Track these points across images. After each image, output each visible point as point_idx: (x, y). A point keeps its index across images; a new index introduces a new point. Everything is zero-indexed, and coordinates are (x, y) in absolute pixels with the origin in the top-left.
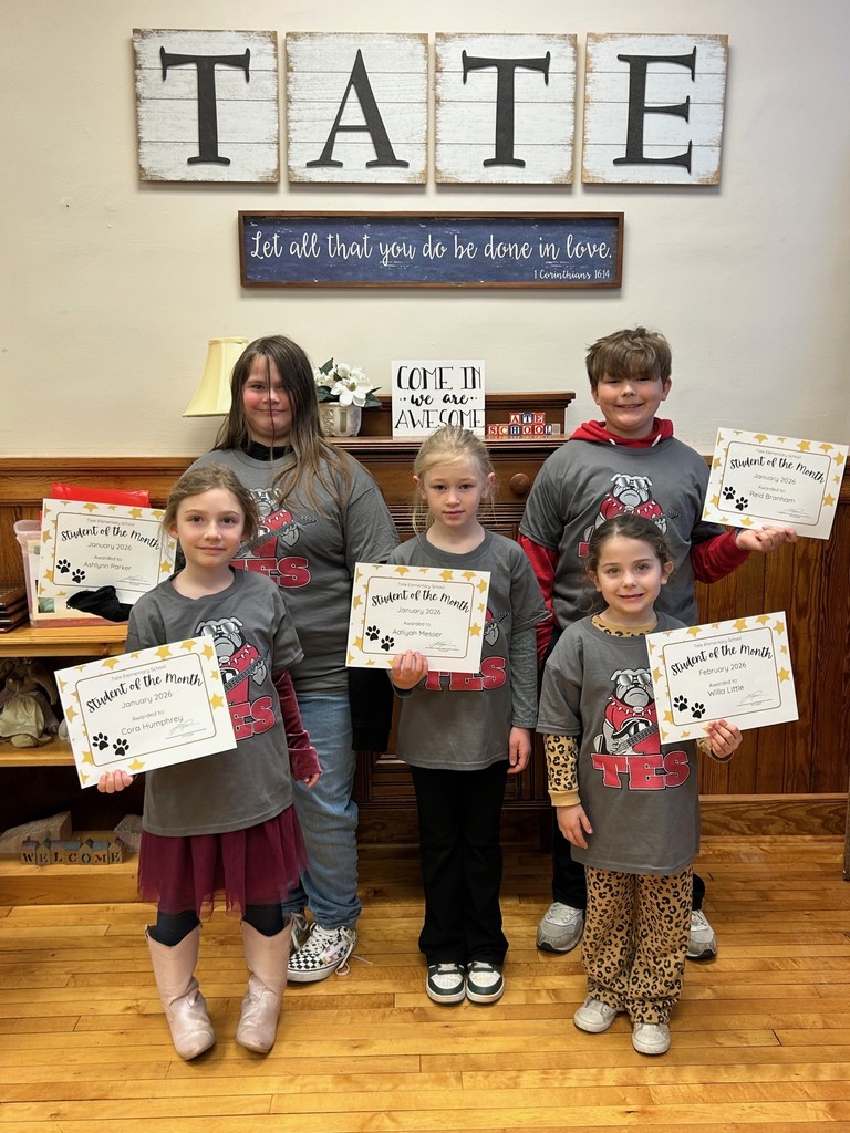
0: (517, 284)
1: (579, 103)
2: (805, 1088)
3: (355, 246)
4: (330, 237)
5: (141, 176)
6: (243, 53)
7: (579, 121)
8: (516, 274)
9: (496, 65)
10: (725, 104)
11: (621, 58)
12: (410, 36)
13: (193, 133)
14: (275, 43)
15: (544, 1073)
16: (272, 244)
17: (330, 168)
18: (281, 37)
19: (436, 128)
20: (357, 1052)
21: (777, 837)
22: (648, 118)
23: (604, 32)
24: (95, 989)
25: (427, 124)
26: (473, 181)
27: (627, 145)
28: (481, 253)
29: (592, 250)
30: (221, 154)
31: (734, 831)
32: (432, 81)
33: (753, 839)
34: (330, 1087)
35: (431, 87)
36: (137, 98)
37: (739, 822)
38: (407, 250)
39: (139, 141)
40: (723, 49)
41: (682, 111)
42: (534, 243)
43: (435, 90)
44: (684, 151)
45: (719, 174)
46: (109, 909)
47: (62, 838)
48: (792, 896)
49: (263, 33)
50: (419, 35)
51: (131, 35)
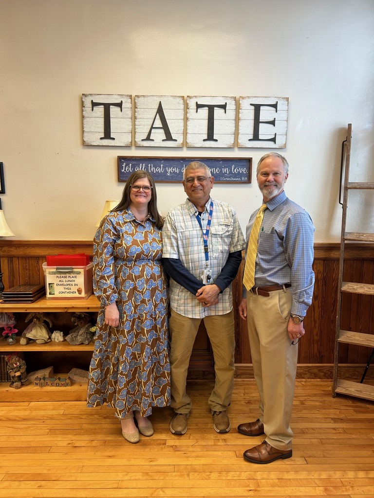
1: (237, 120)
2: (316, 481)
3: (158, 169)
4: (149, 165)
5: (83, 143)
6: (120, 102)
7: (237, 127)
9: (208, 107)
10: (287, 121)
11: (251, 105)
12: (178, 97)
13: (102, 129)
14: (131, 99)
15: (220, 474)
16: (129, 167)
17: (150, 142)
18: (133, 97)
19: (187, 128)
20: (152, 463)
21: (308, 380)
22: (261, 125)
23: (246, 96)
24: (58, 436)
25: (184, 127)
26: (199, 146)
27: (254, 134)
29: (241, 171)
30: (112, 136)
32: (185, 112)
33: (299, 380)
34: (141, 477)
36: (83, 117)
38: (176, 170)
39: (83, 132)
40: (287, 102)
41: (273, 123)
42: (221, 168)
43: (186, 115)
44: (273, 137)
45: (285, 144)
46: (65, 404)
47: (49, 377)
48: (312, 403)
49: (127, 96)
50: (181, 96)
51: (81, 96)
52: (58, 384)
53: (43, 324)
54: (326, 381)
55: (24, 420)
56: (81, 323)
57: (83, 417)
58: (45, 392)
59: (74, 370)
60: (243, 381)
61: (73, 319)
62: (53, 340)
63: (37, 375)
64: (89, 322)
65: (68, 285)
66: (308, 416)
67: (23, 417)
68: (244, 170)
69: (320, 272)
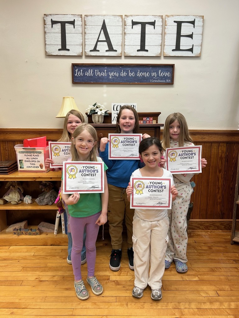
0: (146, 83)
1: (163, 34)
2: (227, 310)
3: (103, 73)
4: (96, 70)
5: (46, 54)
6: (73, 20)
7: (163, 39)
8: (145, 81)
9: (141, 24)
11: (175, 22)
12: (118, 16)
13: (60, 42)
14: (82, 18)
15: (151, 304)
16: (81, 72)
17: (96, 52)
18: (83, 16)
19: (124, 41)
21: (212, 230)
22: (182, 38)
23: (170, 15)
25: (122, 40)
26: (134, 55)
27: (176, 46)
28: (136, 75)
29: (166, 74)
30: (67, 48)
31: (200, 229)
32: (123, 28)
33: (206, 231)
35: (123, 30)
36: (45, 33)
37: (202, 226)
38: (116, 74)
39: (45, 44)
40: (202, 19)
41: (191, 36)
42: (150, 72)
43: (124, 31)
44: (191, 47)
45: (200, 53)
46: (35, 248)
47: (24, 228)
48: (218, 248)
49: (79, 15)
50: (120, 15)
51: (43, 16)
52: (30, 234)
54: (226, 232)
55: (5, 259)
56: (47, 189)
57: (48, 258)
58: (21, 239)
59: (42, 223)
61: (40, 187)
63: (15, 227)
64: (53, 189)
65: (33, 161)
66: (216, 258)
67: (4, 258)
68: (168, 74)
69: (224, 152)
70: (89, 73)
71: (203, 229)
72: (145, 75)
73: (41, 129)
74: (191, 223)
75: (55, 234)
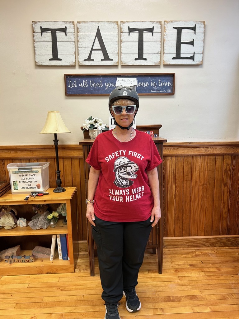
0: (145, 94)
1: (162, 41)
3: (98, 84)
4: (91, 81)
5: (36, 64)
6: (65, 28)
7: (162, 47)
8: (144, 91)
9: (138, 31)
10: (204, 41)
11: (174, 28)
12: (113, 22)
13: (51, 52)
14: (74, 25)
16: (74, 84)
17: (91, 61)
18: (76, 23)
19: (121, 49)
21: (218, 248)
22: (182, 45)
23: (169, 20)
24: (23, 310)
25: (118, 48)
26: (132, 64)
27: (176, 53)
29: (166, 84)
30: (59, 57)
31: (206, 246)
32: (120, 35)
33: (212, 248)
36: (34, 41)
37: (208, 243)
38: (113, 85)
39: (35, 54)
40: (204, 25)
41: (192, 43)
42: (149, 82)
43: (120, 38)
44: (192, 55)
45: (202, 61)
46: (29, 277)
47: (17, 255)
49: (70, 22)
50: (116, 22)
51: (32, 23)
52: (23, 261)
53: (10, 213)
54: (233, 248)
56: (40, 211)
57: (44, 289)
58: (14, 268)
59: (36, 248)
60: (169, 250)
61: (33, 208)
62: (18, 225)
63: (7, 254)
64: (47, 210)
65: (29, 182)
69: (229, 165)
70: (84, 84)
71: (209, 247)
72: (144, 86)
73: (32, 146)
74: (196, 240)
75: (51, 260)
